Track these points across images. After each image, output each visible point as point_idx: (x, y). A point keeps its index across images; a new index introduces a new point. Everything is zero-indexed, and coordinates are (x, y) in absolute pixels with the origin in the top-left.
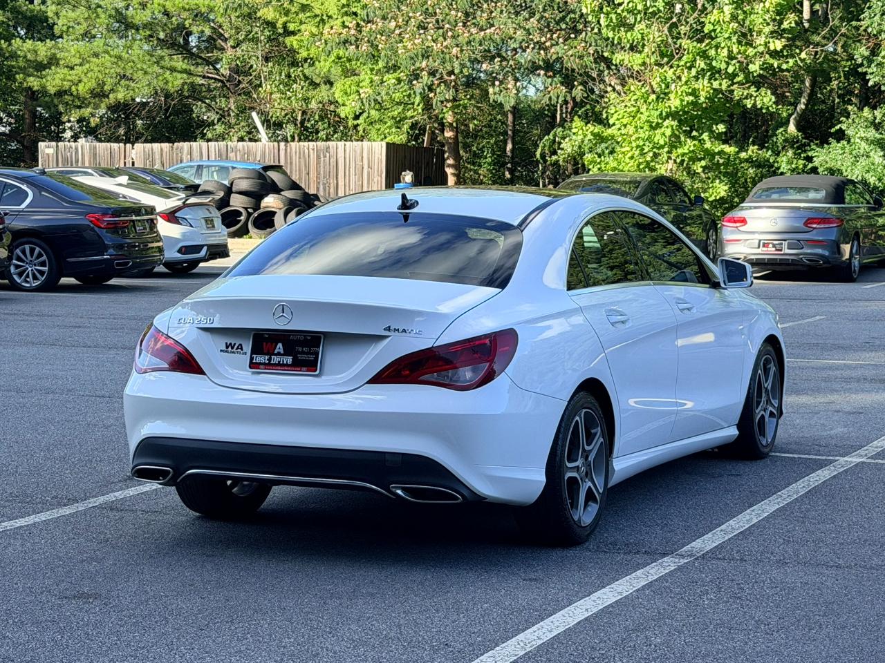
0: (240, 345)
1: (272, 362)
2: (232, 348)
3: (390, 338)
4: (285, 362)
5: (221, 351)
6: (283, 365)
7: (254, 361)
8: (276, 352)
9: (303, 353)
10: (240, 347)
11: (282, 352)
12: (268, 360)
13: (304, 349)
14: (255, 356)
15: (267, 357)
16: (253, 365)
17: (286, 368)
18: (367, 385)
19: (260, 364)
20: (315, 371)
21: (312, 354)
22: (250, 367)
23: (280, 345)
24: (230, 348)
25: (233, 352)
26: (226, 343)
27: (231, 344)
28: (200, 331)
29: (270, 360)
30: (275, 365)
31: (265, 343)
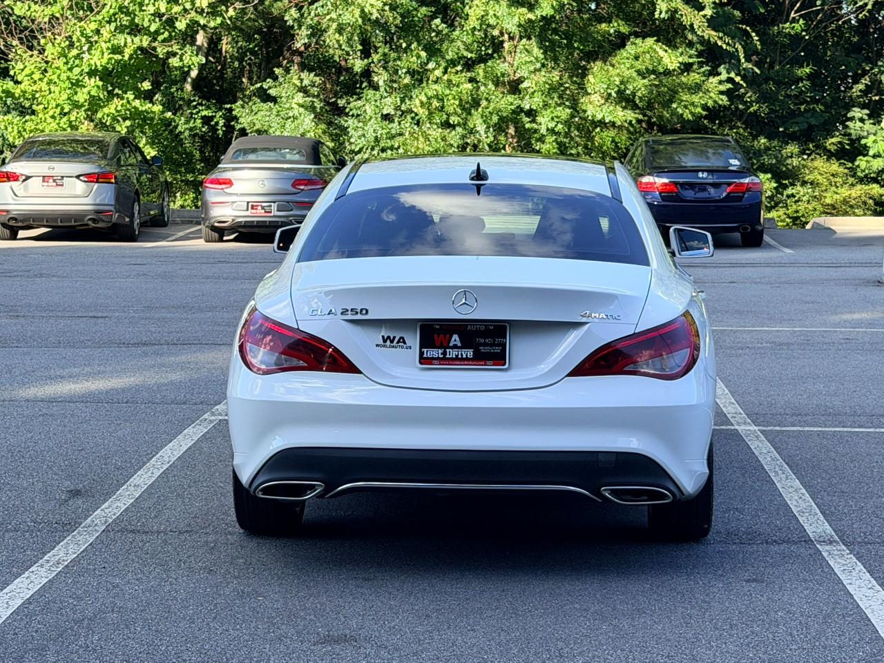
0: (401, 338)
1: (448, 356)
2: (392, 342)
3: (587, 326)
4: (464, 356)
5: (377, 345)
6: (462, 359)
7: (425, 356)
8: (451, 344)
9: (485, 345)
10: (402, 340)
11: (459, 344)
12: (442, 354)
13: (487, 341)
14: (425, 350)
15: (440, 351)
16: (423, 360)
17: (466, 363)
18: (567, 378)
19: (433, 359)
20: (504, 364)
21: (498, 345)
22: (421, 363)
23: (455, 337)
24: (388, 341)
25: (393, 347)
26: (383, 337)
27: (389, 337)
28: (345, 322)
29: (444, 353)
30: (452, 359)
31: (435, 335)
